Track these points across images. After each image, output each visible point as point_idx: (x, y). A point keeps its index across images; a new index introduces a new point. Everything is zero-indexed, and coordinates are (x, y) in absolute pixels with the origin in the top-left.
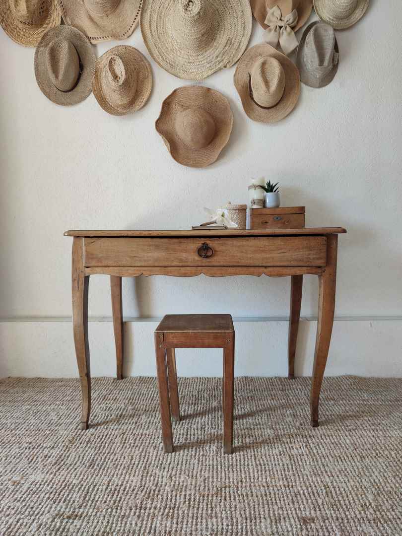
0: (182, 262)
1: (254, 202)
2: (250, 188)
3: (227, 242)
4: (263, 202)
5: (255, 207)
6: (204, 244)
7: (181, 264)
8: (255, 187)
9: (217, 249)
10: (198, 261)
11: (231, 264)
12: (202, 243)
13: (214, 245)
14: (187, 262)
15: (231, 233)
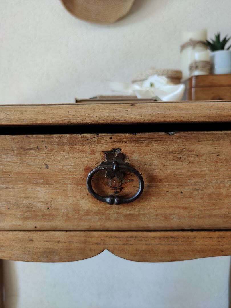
0: (35, 218)
1: (194, 67)
2: (183, 47)
3: (196, 147)
4: (210, 66)
5: (197, 73)
6: (110, 154)
7: (30, 224)
8: (194, 44)
9: (158, 172)
10: (88, 213)
11: (207, 223)
12: (104, 152)
13: (147, 158)
14: (51, 217)
15: (214, 112)
